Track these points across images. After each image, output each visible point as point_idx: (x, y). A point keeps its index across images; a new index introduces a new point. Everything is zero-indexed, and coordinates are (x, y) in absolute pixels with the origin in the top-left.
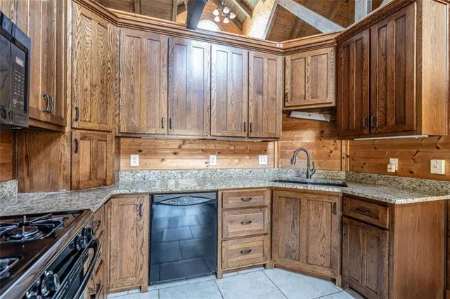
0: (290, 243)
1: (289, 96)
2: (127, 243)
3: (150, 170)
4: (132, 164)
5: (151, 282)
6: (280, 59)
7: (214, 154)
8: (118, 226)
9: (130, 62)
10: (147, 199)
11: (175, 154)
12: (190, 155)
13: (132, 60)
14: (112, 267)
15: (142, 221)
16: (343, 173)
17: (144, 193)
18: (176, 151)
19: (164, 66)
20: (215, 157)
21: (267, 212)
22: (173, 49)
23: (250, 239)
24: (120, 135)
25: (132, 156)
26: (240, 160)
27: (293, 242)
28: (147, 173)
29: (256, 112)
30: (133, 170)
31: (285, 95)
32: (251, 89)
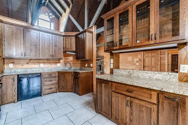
1: (65, 48)
2: (9, 89)
3: (17, 69)
5: (18, 100)
6: (62, 37)
7: (42, 63)
8: (6, 85)
9: (8, 35)
10: (17, 76)
11: (27, 63)
12: (33, 64)
13: (9, 34)
14: (3, 97)
15: (14, 83)
16: (79, 68)
17: (15, 75)
18: (28, 62)
19: (22, 37)
21: (57, 78)
22: (25, 32)
23: (52, 85)
24: (5, 58)
25: (10, 64)
26: (51, 65)
27: (63, 85)
28: (16, 69)
29: (55, 52)
30: (10, 69)
31: (64, 48)
32: (53, 45)
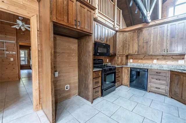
0: (176, 90)
2: (125, 76)
4: (131, 62)
10: (130, 68)
15: (128, 73)
18: (142, 58)
20: (156, 60)
21: (168, 78)
22: (139, 33)
24: (127, 55)
25: (131, 60)
30: (131, 63)
